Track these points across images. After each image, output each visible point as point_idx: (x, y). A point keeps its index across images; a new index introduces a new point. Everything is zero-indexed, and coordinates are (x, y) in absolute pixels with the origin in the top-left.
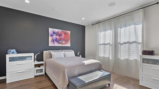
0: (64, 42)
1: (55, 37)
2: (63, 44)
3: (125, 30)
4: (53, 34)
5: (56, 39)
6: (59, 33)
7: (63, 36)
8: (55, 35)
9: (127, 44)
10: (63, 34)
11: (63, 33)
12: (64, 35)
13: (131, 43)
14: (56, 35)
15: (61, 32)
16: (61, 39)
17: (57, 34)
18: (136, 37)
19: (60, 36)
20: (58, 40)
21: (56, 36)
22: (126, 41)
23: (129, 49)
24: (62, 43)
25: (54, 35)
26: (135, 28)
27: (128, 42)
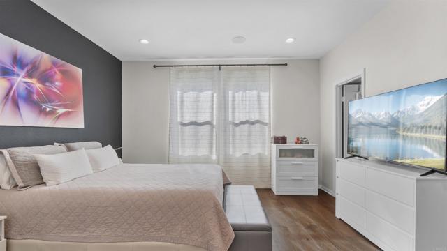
0: (61, 111)
1: (20, 80)
2: (59, 117)
3: (242, 97)
4: (11, 68)
5: (29, 92)
6: (42, 68)
7: (57, 83)
8: (23, 73)
9: (247, 125)
10: (58, 76)
11: (56, 70)
12: (62, 80)
13: (253, 123)
14: (29, 75)
15: (49, 65)
16: (48, 97)
17: (33, 70)
18: (260, 112)
19: (47, 84)
20: (35, 97)
21: (28, 80)
22: (244, 120)
23: (249, 135)
24: (52, 112)
25: (16, 70)
26: (259, 96)
27: (247, 122)
